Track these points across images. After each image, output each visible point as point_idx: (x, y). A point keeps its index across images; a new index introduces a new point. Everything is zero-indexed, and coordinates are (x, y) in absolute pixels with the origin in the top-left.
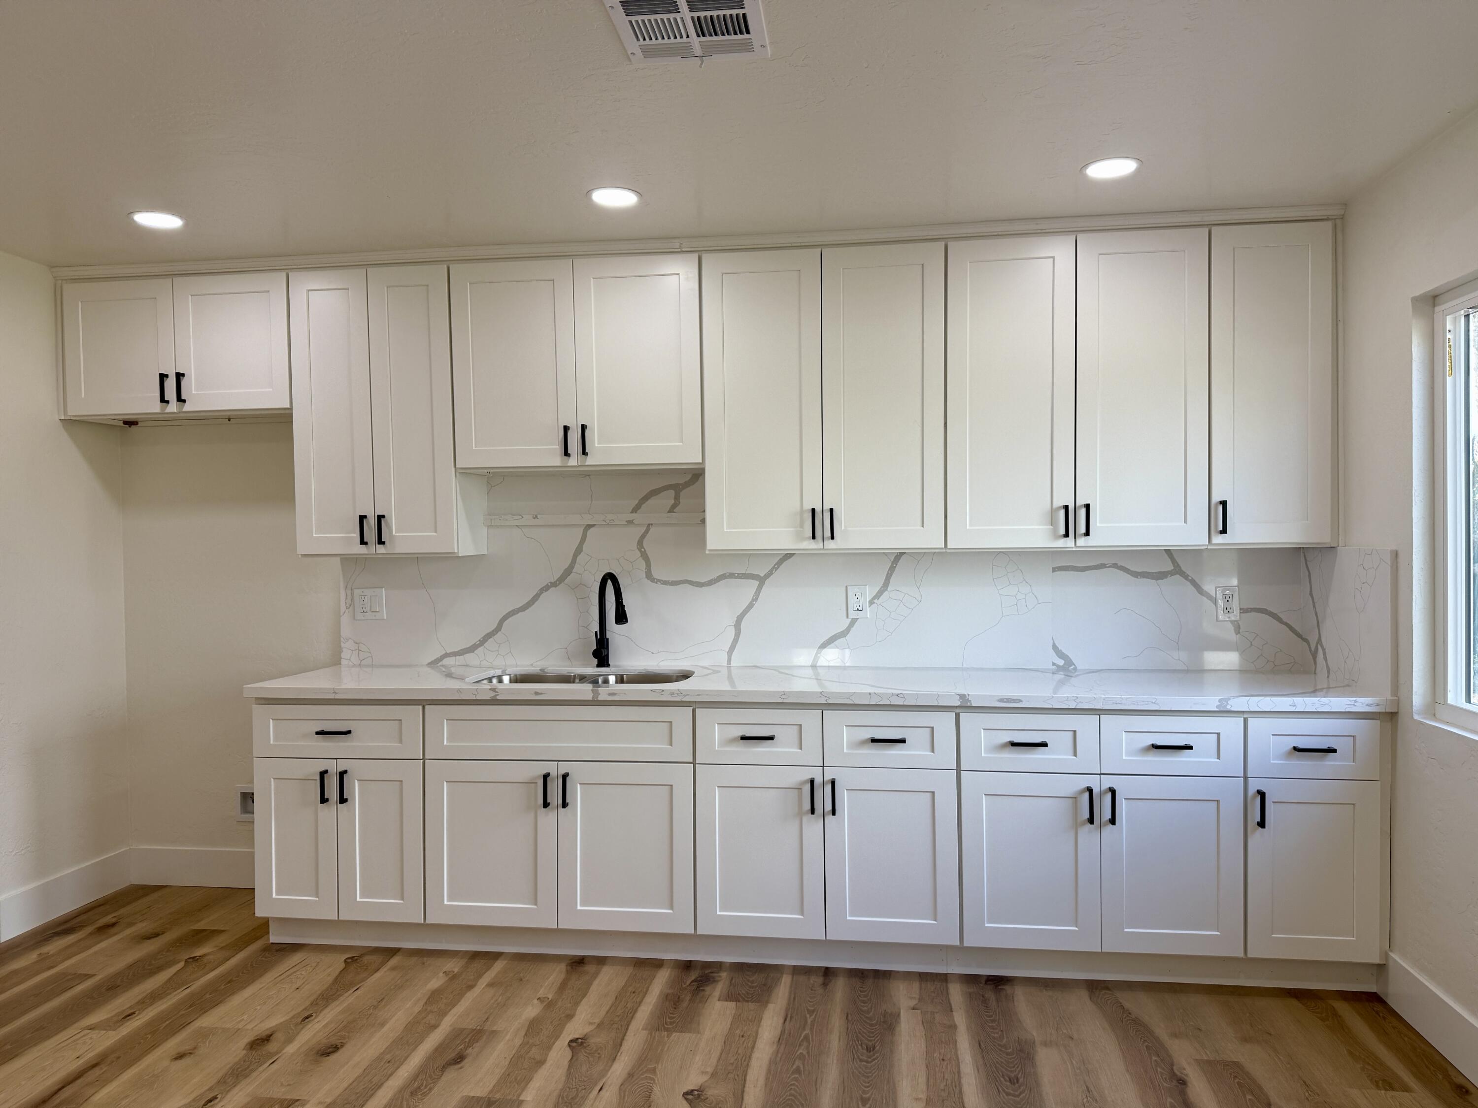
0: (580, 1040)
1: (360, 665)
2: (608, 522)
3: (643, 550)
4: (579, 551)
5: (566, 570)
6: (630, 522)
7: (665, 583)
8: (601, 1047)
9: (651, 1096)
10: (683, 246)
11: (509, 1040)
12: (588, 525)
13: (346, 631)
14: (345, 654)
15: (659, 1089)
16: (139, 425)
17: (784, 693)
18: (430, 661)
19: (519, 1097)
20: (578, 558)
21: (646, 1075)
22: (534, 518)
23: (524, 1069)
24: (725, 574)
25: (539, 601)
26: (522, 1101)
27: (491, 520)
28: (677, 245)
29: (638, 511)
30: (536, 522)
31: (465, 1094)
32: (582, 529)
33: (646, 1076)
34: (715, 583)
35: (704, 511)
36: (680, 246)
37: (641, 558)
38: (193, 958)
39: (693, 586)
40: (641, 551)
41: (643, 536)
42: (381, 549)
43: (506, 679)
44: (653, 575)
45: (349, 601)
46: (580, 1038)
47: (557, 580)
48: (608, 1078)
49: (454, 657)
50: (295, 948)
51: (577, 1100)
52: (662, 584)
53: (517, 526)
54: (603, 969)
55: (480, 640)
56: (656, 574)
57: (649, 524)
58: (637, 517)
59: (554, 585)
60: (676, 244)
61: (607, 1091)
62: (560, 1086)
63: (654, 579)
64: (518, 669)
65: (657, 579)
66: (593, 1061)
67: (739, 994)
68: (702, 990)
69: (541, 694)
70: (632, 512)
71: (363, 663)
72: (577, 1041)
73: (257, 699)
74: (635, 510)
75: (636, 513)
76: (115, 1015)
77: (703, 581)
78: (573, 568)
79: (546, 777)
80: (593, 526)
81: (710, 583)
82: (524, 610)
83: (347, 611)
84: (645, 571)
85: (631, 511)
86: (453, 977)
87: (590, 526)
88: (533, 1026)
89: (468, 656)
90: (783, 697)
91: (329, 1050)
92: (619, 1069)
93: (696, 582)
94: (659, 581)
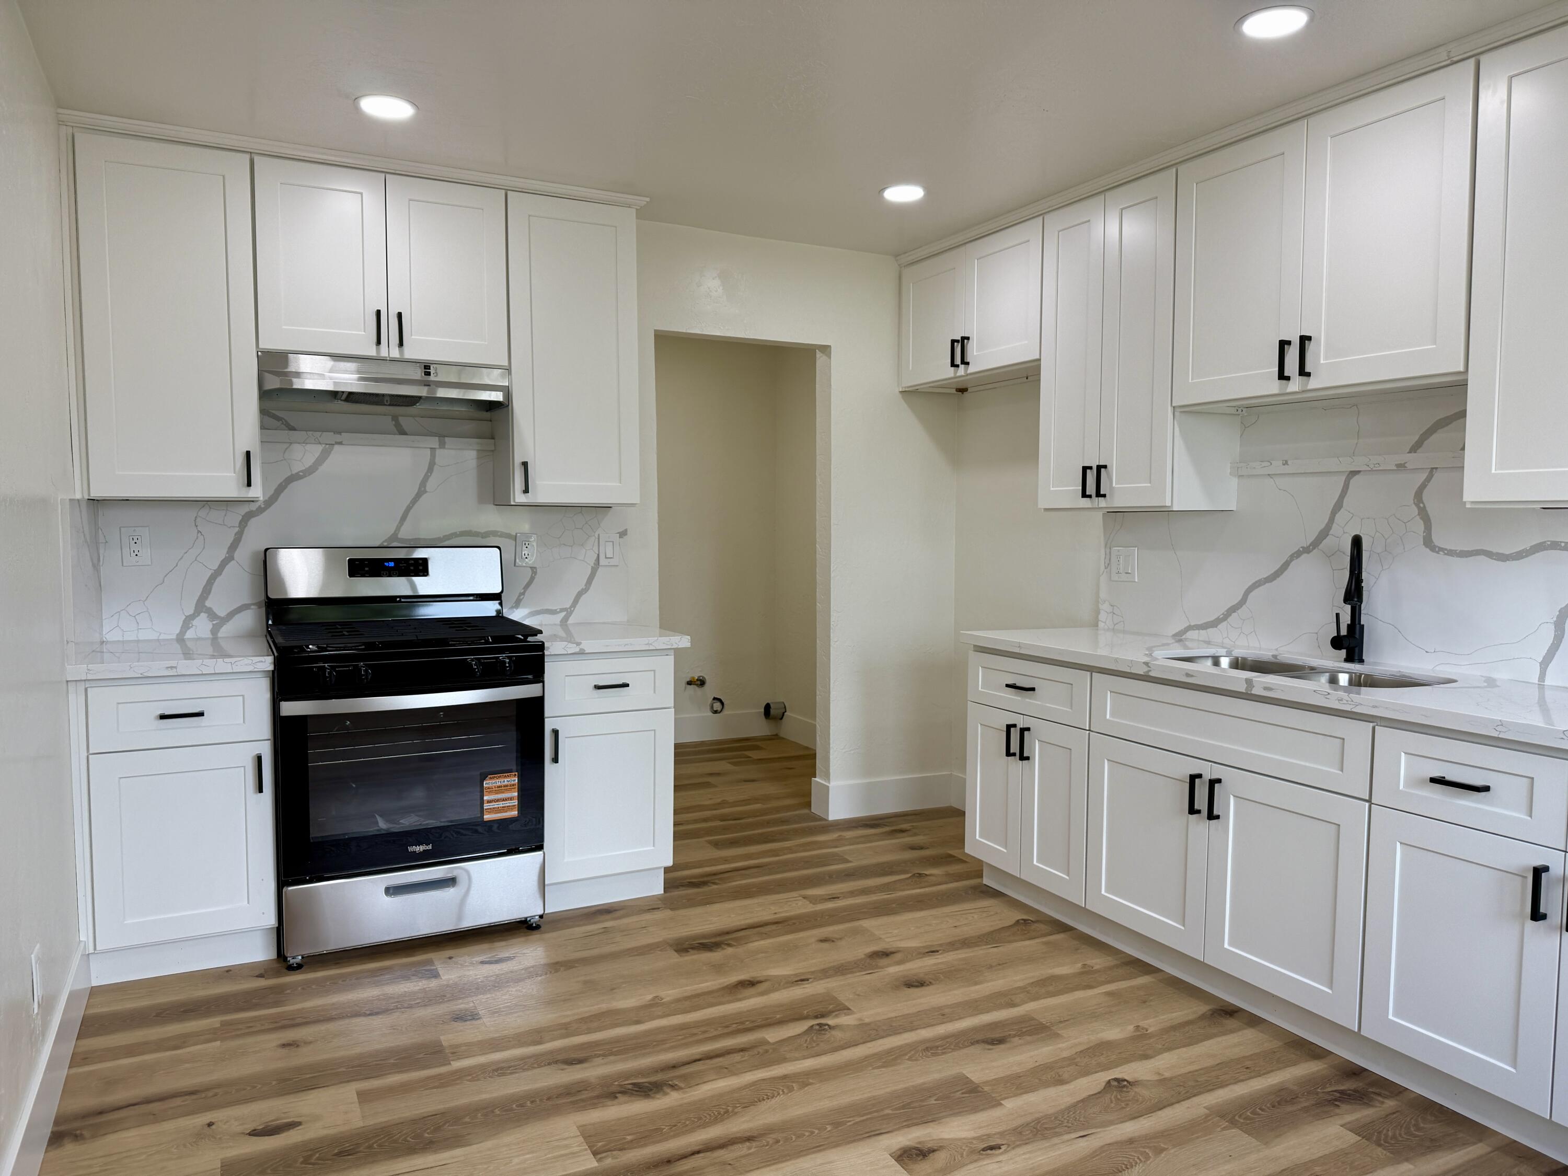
0: (1125, 1083)
1: (1113, 629)
2: (1372, 466)
3: (1422, 505)
4: (1338, 506)
5: (1321, 532)
6: (1401, 467)
7: (1451, 553)
8: (1137, 1101)
9: (1123, 1172)
10: (1452, 54)
11: (1059, 1048)
12: (1351, 472)
13: (1103, 595)
14: (1102, 616)
15: (1140, 1171)
16: (969, 390)
17: (1501, 723)
18: (1174, 633)
19: (1001, 1100)
20: (1337, 515)
21: (1147, 1151)
22: (1284, 465)
23: (1040, 1080)
24: (1545, 542)
25: (1288, 570)
26: (1001, 1104)
27: (1238, 468)
28: (1444, 56)
29: (1418, 451)
30: (1287, 469)
31: (964, 1072)
32: (1343, 478)
33: (1145, 1151)
34: (1526, 556)
35: (1463, 449)
36: (1448, 56)
37: (1418, 517)
38: (920, 874)
39: (1492, 559)
40: (1419, 508)
41: (1423, 486)
42: (1102, 502)
43: (1225, 662)
44: (1434, 541)
45: (1107, 562)
46: (1127, 1081)
47: (1310, 545)
48: (1105, 1131)
49: (1198, 631)
50: (996, 894)
51: (1048, 1132)
52: (1445, 554)
53: (1269, 475)
54: (1245, 1031)
55: (1223, 614)
56: (1437, 540)
57: (1432, 469)
58: (1413, 460)
59: (1307, 550)
60: (1442, 55)
61: (1087, 1141)
62: (1051, 1111)
63: (1435, 546)
64: (1261, 652)
65: (1439, 547)
66: (1112, 1108)
67: (1380, 1133)
68: (1336, 1105)
69: (1192, 676)
70: (1410, 452)
71: (1116, 627)
72: (1121, 1082)
73: (975, 646)
74: (1414, 449)
75: (1415, 452)
76: (826, 895)
77: (1507, 553)
78: (1330, 528)
79: (1193, 778)
80: (1358, 472)
81: (1519, 556)
82: (1271, 581)
83: (1106, 570)
84: (1422, 534)
85: (1408, 450)
86: (1087, 971)
87: (1354, 473)
88: (1103, 1046)
89: (1210, 630)
90: (1499, 728)
91: (915, 983)
92: (1129, 1129)
93: (1498, 554)
94: (1441, 549)
